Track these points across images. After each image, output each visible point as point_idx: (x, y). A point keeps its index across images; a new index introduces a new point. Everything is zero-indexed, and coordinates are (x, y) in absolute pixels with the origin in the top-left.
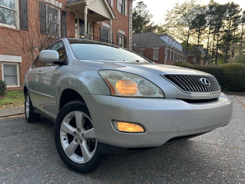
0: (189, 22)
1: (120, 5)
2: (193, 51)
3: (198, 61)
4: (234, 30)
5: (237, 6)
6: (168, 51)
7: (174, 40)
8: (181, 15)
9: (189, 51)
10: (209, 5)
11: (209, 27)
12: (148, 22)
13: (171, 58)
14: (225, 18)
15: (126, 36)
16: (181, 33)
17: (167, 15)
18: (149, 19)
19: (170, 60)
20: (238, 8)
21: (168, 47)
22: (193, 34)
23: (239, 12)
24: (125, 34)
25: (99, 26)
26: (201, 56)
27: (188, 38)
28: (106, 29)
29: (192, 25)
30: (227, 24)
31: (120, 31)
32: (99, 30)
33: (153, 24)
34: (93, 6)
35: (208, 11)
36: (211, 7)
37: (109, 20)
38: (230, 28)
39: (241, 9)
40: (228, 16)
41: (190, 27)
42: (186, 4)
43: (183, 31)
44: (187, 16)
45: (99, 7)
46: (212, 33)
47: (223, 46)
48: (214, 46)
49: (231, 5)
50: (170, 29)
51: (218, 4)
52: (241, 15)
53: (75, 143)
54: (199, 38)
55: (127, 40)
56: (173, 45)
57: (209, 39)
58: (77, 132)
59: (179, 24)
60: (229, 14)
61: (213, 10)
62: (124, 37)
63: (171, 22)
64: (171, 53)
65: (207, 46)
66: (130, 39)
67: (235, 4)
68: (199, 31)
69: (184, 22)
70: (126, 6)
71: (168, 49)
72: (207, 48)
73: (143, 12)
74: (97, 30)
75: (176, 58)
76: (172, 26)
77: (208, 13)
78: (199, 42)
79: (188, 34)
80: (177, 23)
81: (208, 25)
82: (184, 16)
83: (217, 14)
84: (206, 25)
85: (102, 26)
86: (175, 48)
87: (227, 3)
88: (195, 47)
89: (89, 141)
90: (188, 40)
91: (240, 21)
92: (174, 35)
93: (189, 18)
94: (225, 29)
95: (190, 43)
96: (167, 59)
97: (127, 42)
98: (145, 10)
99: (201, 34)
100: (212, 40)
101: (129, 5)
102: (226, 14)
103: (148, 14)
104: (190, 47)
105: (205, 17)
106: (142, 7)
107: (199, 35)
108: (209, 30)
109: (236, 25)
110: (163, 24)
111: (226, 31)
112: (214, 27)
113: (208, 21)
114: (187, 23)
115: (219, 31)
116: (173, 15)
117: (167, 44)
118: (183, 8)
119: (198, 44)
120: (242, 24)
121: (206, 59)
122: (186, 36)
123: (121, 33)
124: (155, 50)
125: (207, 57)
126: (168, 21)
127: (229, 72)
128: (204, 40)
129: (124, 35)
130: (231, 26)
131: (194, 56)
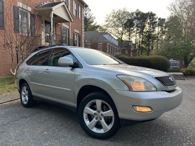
0: (122, 24)
1: (75, 10)
2: (126, 45)
3: (129, 53)
4: (153, 31)
5: (155, 15)
6: (109, 45)
7: (113, 37)
8: (117, 19)
9: (122, 46)
10: (136, 13)
11: (136, 28)
12: (92, 22)
13: (111, 50)
14: (147, 22)
15: (80, 34)
16: (117, 32)
17: (107, 18)
18: (93, 20)
19: (111, 53)
20: (155, 16)
21: (109, 43)
22: (125, 33)
23: (156, 19)
24: (79, 32)
25: (60, 26)
26: (131, 49)
27: (122, 36)
28: (65, 28)
29: (125, 26)
30: (148, 27)
31: (76, 31)
32: (60, 29)
33: (96, 24)
34: (57, 11)
35: (135, 17)
36: (137, 14)
37: (69, 22)
38: (150, 30)
39: (157, 17)
40: (149, 21)
41: (123, 28)
42: (120, 10)
43: (118, 31)
44: (121, 20)
45: (62, 12)
46: (139, 33)
47: (146, 42)
48: (140, 42)
49: (150, 14)
50: (109, 29)
51: (141, 12)
52: (157, 21)
53: (96, 120)
54: (129, 36)
55: (81, 38)
56: (112, 41)
57: (136, 37)
58: (97, 113)
59: (115, 25)
60: (149, 20)
61: (139, 16)
62: (79, 35)
63: (110, 23)
64: (111, 47)
65: (135, 42)
66: (83, 37)
67: (153, 13)
68: (129, 31)
69: (118, 23)
70: (79, 11)
71: (109, 44)
72: (135, 43)
73: (88, 15)
74: (58, 29)
75: (114, 50)
76: (110, 27)
77: (135, 18)
78: (129, 39)
79: (122, 33)
80: (114, 24)
81: (136, 27)
82: (119, 19)
83: (141, 20)
84: (134, 27)
85: (62, 26)
86: (113, 43)
87: (148, 12)
88: (127, 42)
89: (106, 118)
90: (122, 38)
91: (157, 25)
92: (112, 33)
93: (122, 21)
94: (147, 30)
95: (124, 40)
96: (108, 52)
97: (81, 39)
98: (90, 13)
99: (131, 34)
100: (139, 38)
101: (82, 10)
102: (147, 20)
103: (92, 16)
104: (124, 42)
105: (134, 21)
106: (87, 11)
107: (129, 34)
108: (136, 30)
109: (154, 28)
110: (104, 25)
111: (147, 31)
112: (140, 28)
113: (135, 24)
114: (121, 25)
115: (143, 31)
116: (111, 18)
117: (108, 40)
118: (118, 14)
119: (129, 40)
120: (158, 27)
121: (135, 51)
122: (120, 34)
123: (77, 32)
124: (100, 45)
125: (135, 50)
126: (107, 23)
127: (153, 62)
128: (133, 37)
129: (78, 34)
130: (151, 28)
131: (126, 49)
